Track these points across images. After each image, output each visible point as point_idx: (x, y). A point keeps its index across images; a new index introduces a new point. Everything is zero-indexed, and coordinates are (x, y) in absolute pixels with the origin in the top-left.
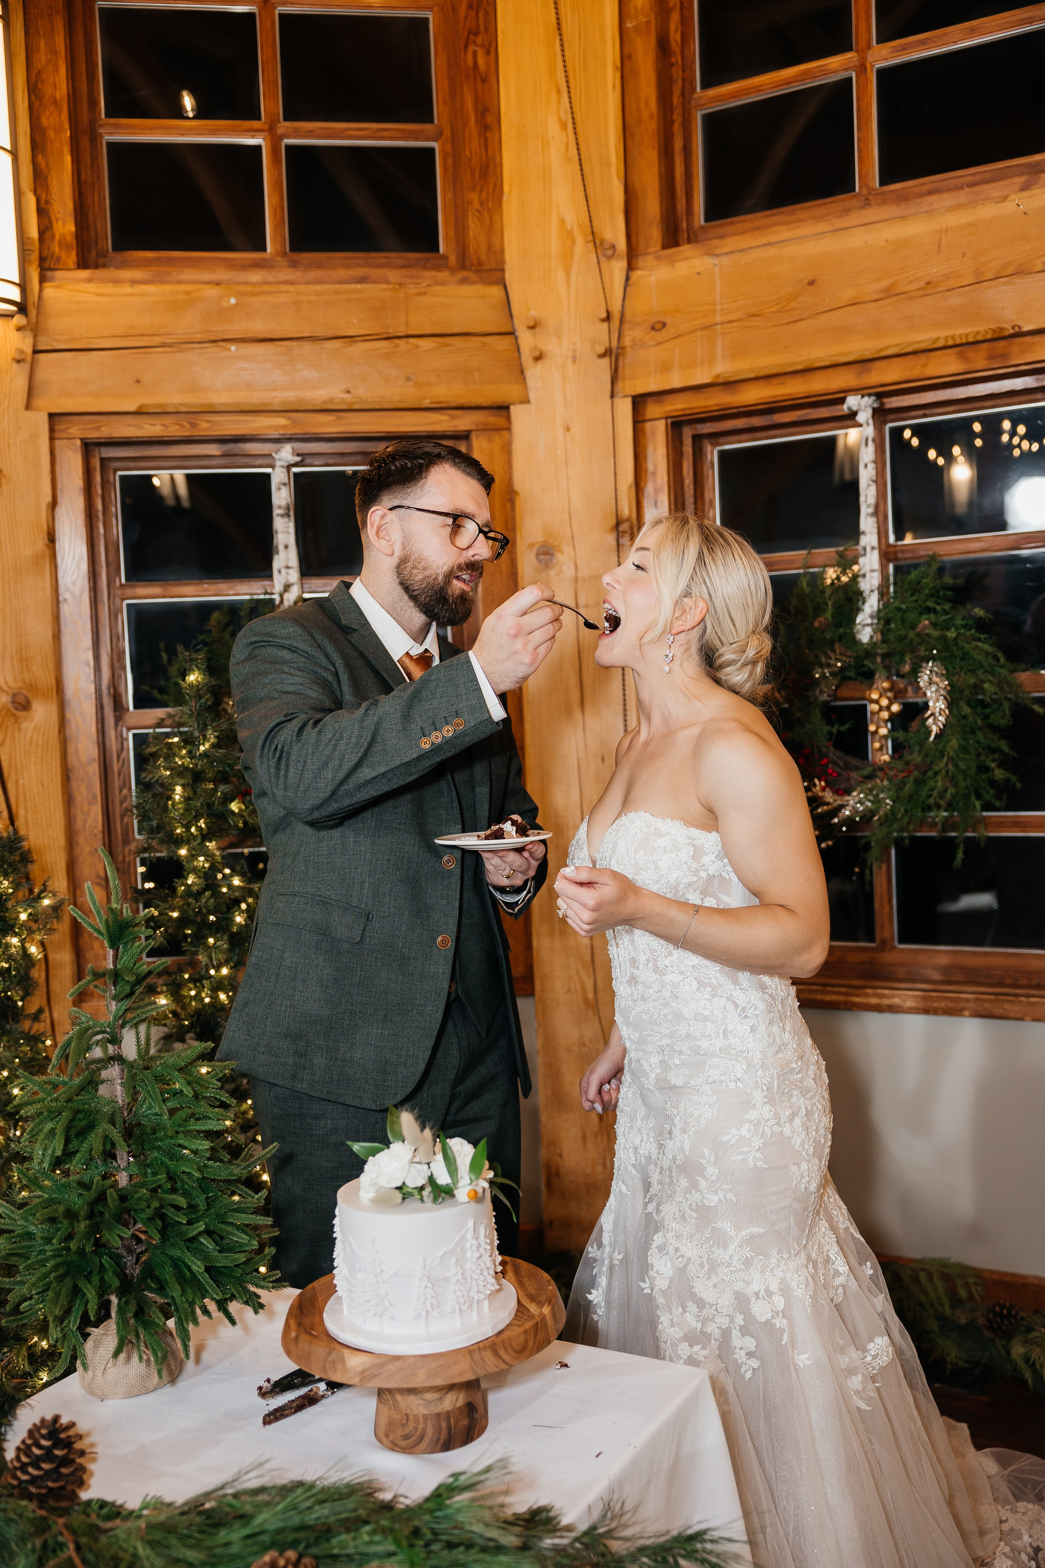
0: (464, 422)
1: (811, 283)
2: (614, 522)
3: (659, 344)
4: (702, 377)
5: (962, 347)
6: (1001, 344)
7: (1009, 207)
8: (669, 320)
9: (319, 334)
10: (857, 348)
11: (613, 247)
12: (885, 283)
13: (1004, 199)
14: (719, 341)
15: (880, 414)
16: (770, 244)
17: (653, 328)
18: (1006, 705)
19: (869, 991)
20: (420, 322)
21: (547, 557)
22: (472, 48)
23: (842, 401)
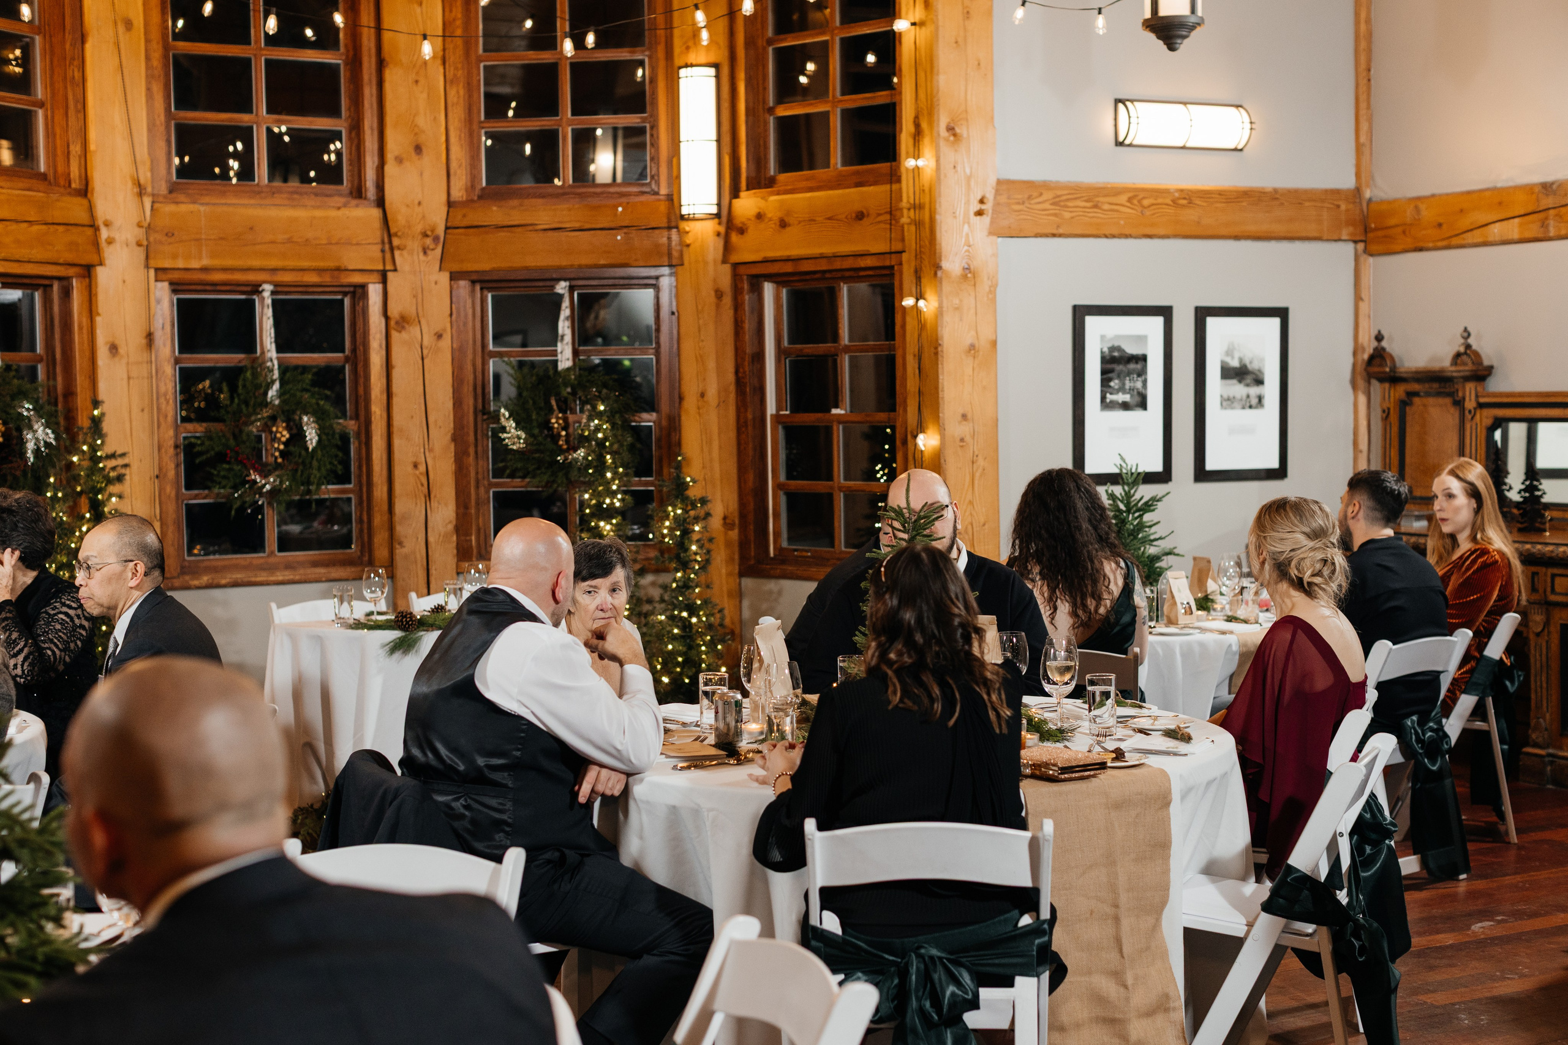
0: (71, 272)
1: (251, 229)
2: (144, 335)
3: (170, 244)
4: (195, 264)
5: (320, 271)
6: (336, 273)
7: (340, 213)
8: (176, 233)
9: (19, 218)
10: (274, 263)
11: (145, 189)
12: (287, 236)
13: (339, 208)
14: (204, 248)
15: (273, 293)
16: (226, 204)
17: (167, 235)
18: (337, 436)
19: (278, 574)
20: (57, 215)
21: (114, 351)
22: (72, 67)
23: (260, 285)
